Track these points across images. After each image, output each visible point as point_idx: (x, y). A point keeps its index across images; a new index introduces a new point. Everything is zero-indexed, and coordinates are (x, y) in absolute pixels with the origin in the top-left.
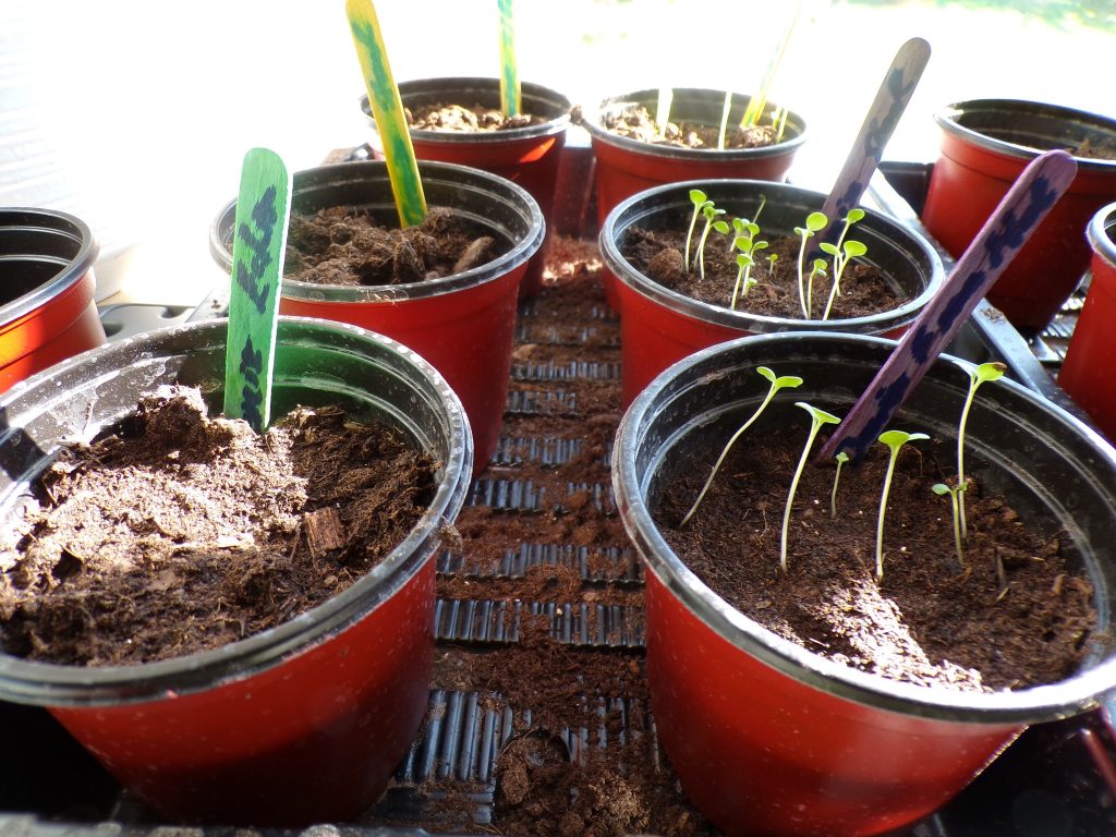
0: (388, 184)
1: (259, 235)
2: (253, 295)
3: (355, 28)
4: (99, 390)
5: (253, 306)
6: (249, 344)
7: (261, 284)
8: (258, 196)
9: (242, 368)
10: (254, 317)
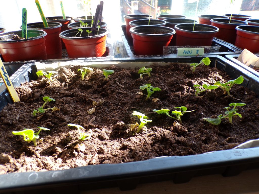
0: (44, 25)
1: (24, 17)
2: (24, 24)
3: (36, 4)
4: (8, 36)
5: (24, 25)
6: (24, 29)
7: (25, 22)
8: (24, 13)
9: (24, 33)
10: (25, 26)
